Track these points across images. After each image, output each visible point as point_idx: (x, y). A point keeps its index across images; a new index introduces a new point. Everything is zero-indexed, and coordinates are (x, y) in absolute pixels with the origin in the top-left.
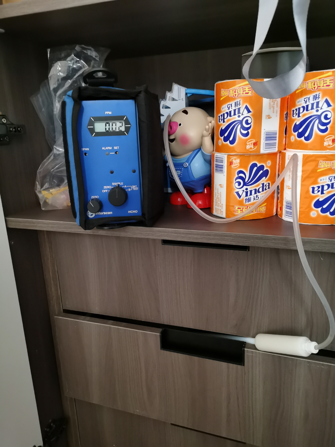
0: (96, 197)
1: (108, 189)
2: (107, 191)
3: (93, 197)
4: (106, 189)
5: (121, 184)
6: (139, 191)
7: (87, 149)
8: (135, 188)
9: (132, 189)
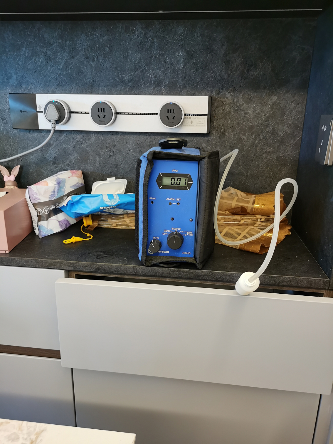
0: (157, 238)
1: (167, 232)
2: (166, 234)
3: (154, 238)
4: (166, 232)
5: (179, 229)
6: (194, 236)
7: (154, 199)
8: (191, 234)
9: (188, 234)
